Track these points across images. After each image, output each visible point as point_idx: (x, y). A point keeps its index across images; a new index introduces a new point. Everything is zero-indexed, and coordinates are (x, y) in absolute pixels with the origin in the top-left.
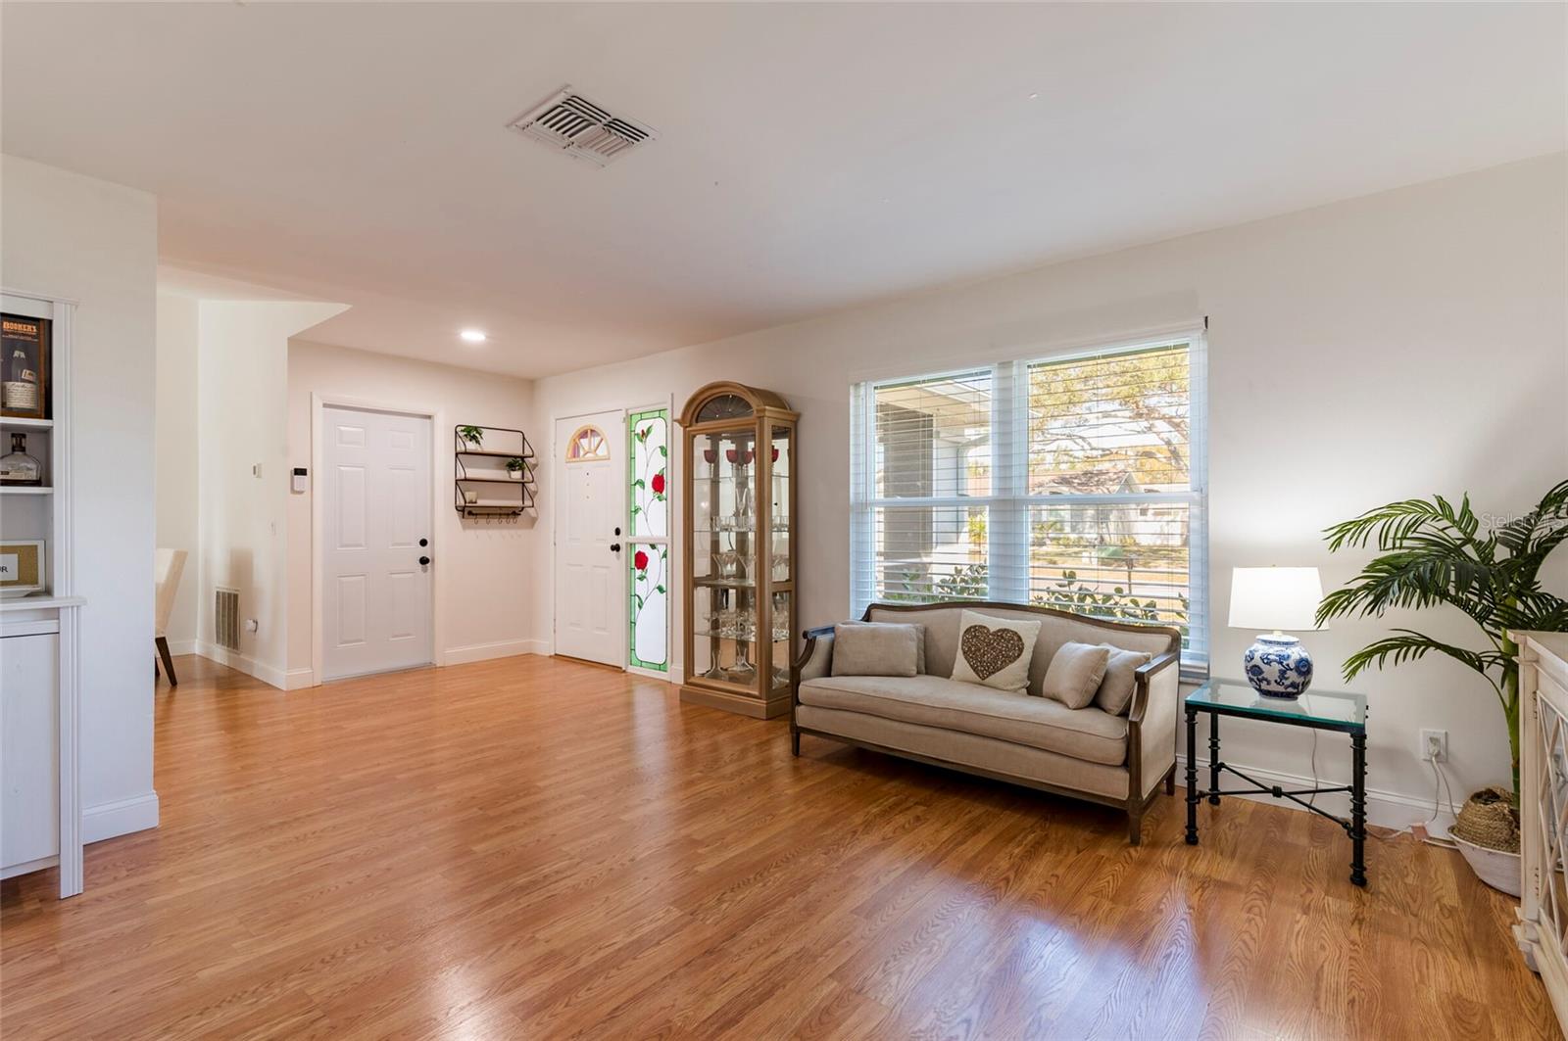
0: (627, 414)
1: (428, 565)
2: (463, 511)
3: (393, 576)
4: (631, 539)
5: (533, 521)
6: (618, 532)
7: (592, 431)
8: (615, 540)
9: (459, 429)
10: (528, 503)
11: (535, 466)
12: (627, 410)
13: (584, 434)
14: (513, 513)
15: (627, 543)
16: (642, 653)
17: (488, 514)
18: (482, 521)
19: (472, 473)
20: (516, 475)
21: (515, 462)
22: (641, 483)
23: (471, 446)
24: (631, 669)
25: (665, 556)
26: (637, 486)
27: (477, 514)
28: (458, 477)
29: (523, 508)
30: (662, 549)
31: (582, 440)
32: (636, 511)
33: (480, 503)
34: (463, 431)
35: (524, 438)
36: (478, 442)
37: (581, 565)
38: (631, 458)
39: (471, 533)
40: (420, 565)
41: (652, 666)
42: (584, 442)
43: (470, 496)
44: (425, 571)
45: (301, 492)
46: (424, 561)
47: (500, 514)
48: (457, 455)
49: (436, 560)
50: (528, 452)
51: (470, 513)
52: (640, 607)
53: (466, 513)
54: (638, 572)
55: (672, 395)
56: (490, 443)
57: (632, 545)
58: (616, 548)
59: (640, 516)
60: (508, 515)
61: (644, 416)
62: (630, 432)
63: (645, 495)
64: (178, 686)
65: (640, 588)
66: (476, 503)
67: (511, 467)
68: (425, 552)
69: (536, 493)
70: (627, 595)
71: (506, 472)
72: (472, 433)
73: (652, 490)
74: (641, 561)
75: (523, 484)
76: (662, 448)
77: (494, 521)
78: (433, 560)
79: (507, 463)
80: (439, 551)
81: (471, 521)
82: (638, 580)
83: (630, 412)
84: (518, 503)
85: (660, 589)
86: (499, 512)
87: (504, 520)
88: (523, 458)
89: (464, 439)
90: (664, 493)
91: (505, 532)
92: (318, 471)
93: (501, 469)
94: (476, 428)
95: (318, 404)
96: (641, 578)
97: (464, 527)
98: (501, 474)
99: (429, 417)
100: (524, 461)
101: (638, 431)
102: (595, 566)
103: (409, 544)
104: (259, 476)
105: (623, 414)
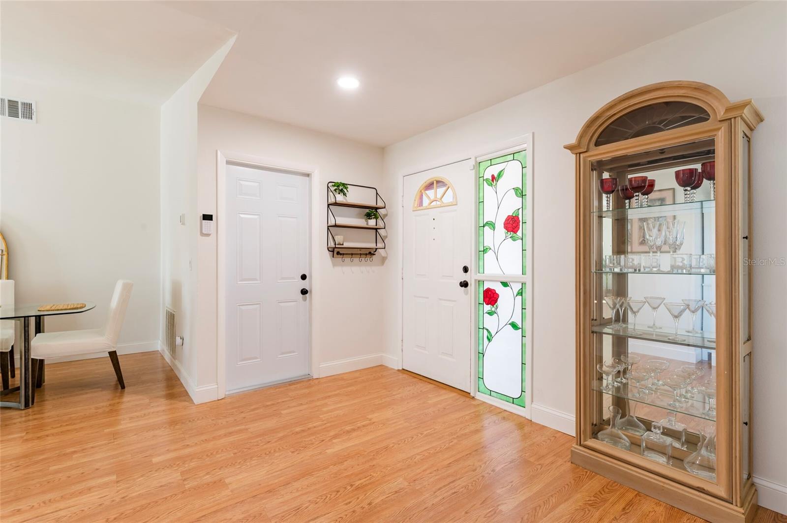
0: (476, 161)
1: (307, 295)
2: (333, 251)
3: (280, 304)
4: (480, 277)
5: (384, 259)
6: (466, 270)
7: (438, 182)
8: (464, 277)
9: (330, 184)
10: (380, 245)
11: (386, 215)
12: (476, 158)
13: (430, 186)
14: (370, 253)
15: (476, 280)
16: (490, 381)
17: (352, 254)
18: (347, 259)
19: (341, 221)
20: (372, 223)
21: (371, 212)
22: (492, 225)
23: (340, 198)
24: (480, 397)
25: (520, 293)
26: (486, 228)
27: (343, 254)
28: (330, 224)
29: (376, 249)
30: (517, 287)
31: (428, 192)
32: (484, 251)
33: (346, 245)
34: (334, 186)
35: (377, 193)
36: (345, 194)
37: (427, 298)
38: (480, 202)
39: (339, 269)
40: (302, 295)
41: (505, 398)
42: (431, 193)
43: (339, 239)
44: (305, 300)
45: (208, 235)
46: (304, 292)
47: (361, 254)
48: (328, 205)
49: (313, 291)
50: (380, 204)
51: (338, 253)
52: (489, 340)
53: (335, 253)
54: (488, 308)
55: (533, 134)
56: (353, 196)
57: (480, 282)
58: (464, 284)
59: (489, 256)
60: (366, 254)
61: (493, 162)
62: (479, 177)
63: (497, 236)
64: (126, 389)
65: (490, 322)
66: (343, 245)
67: (369, 216)
68: (304, 284)
69: (386, 237)
70: (475, 328)
71: (364, 220)
72: (341, 188)
73: (504, 231)
74: (491, 297)
75: (376, 229)
76: (516, 189)
77: (356, 260)
78: (311, 291)
79: (365, 213)
80: (315, 284)
81: (339, 259)
82: (486, 315)
83: (479, 160)
84: (373, 245)
85: (514, 326)
86: (359, 252)
87: (363, 259)
88: (376, 209)
89: (334, 192)
90: (519, 233)
91: (363, 269)
92: (221, 217)
93: (361, 218)
94: (344, 185)
95: (222, 160)
96: (490, 313)
97: (334, 265)
98: (361, 222)
99: (308, 175)
100: (377, 211)
101: (488, 175)
102: (440, 299)
103: (293, 278)
104: (183, 224)
105: (472, 162)
